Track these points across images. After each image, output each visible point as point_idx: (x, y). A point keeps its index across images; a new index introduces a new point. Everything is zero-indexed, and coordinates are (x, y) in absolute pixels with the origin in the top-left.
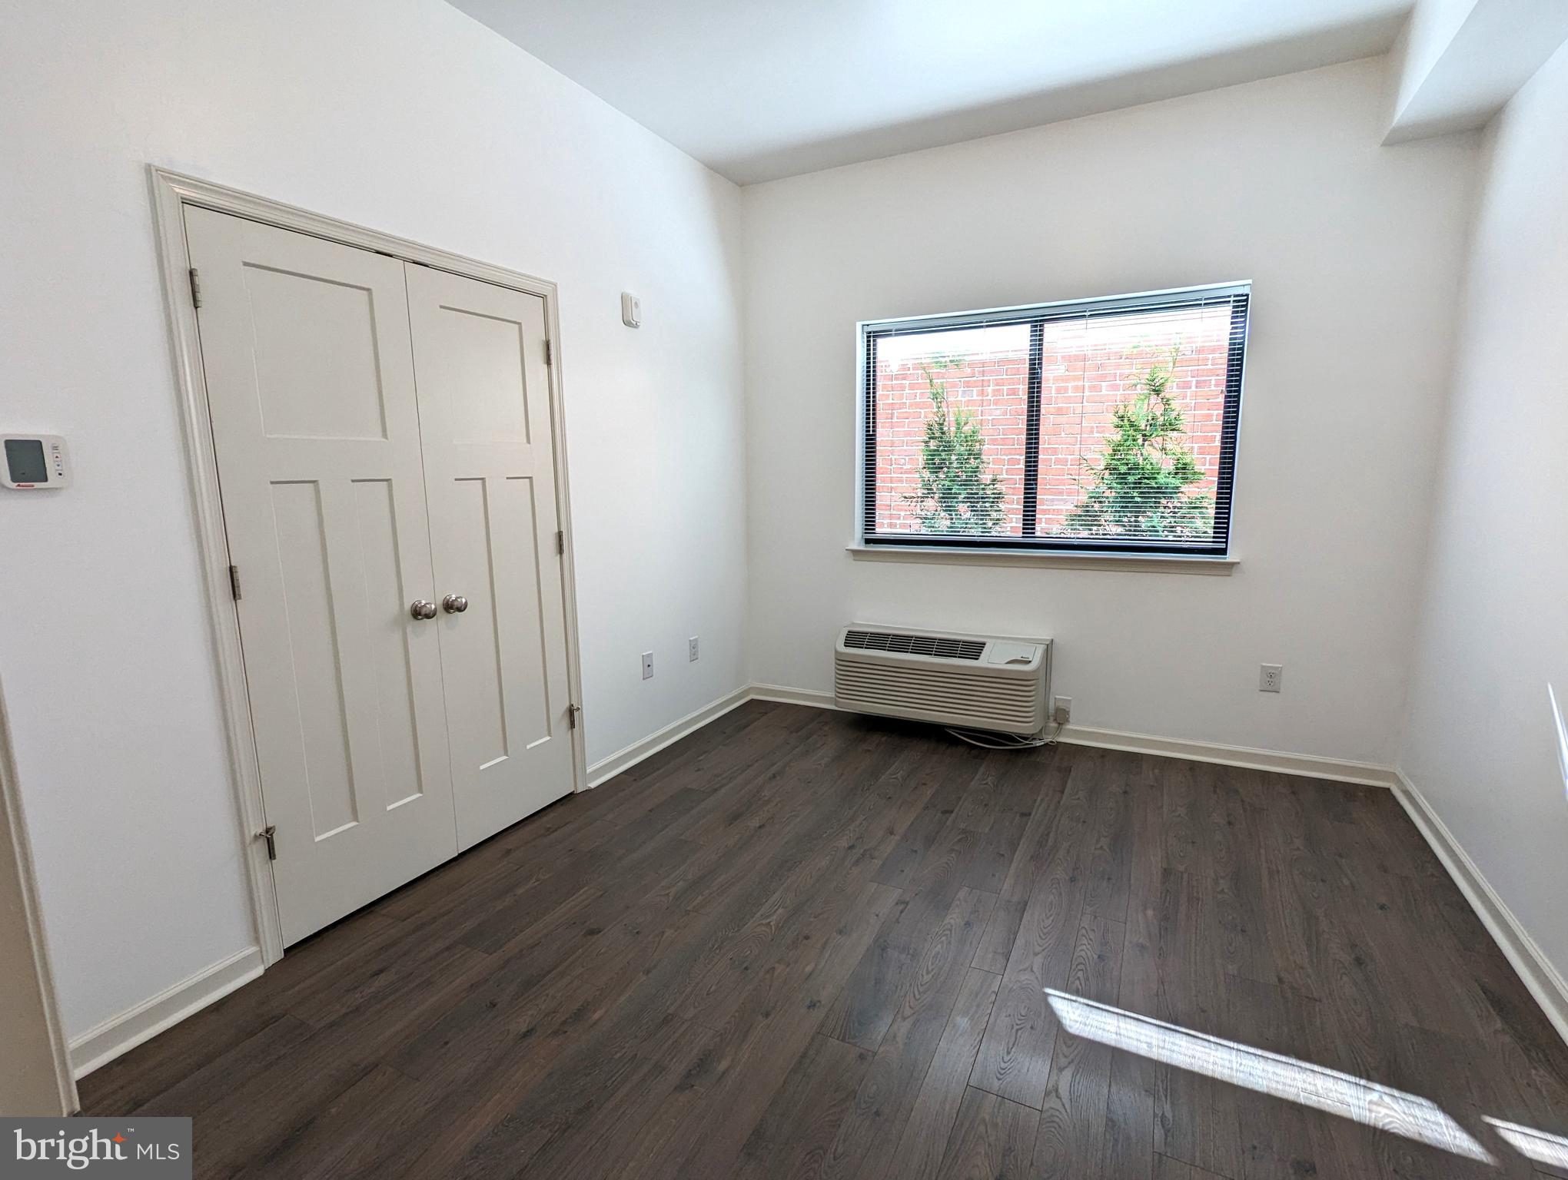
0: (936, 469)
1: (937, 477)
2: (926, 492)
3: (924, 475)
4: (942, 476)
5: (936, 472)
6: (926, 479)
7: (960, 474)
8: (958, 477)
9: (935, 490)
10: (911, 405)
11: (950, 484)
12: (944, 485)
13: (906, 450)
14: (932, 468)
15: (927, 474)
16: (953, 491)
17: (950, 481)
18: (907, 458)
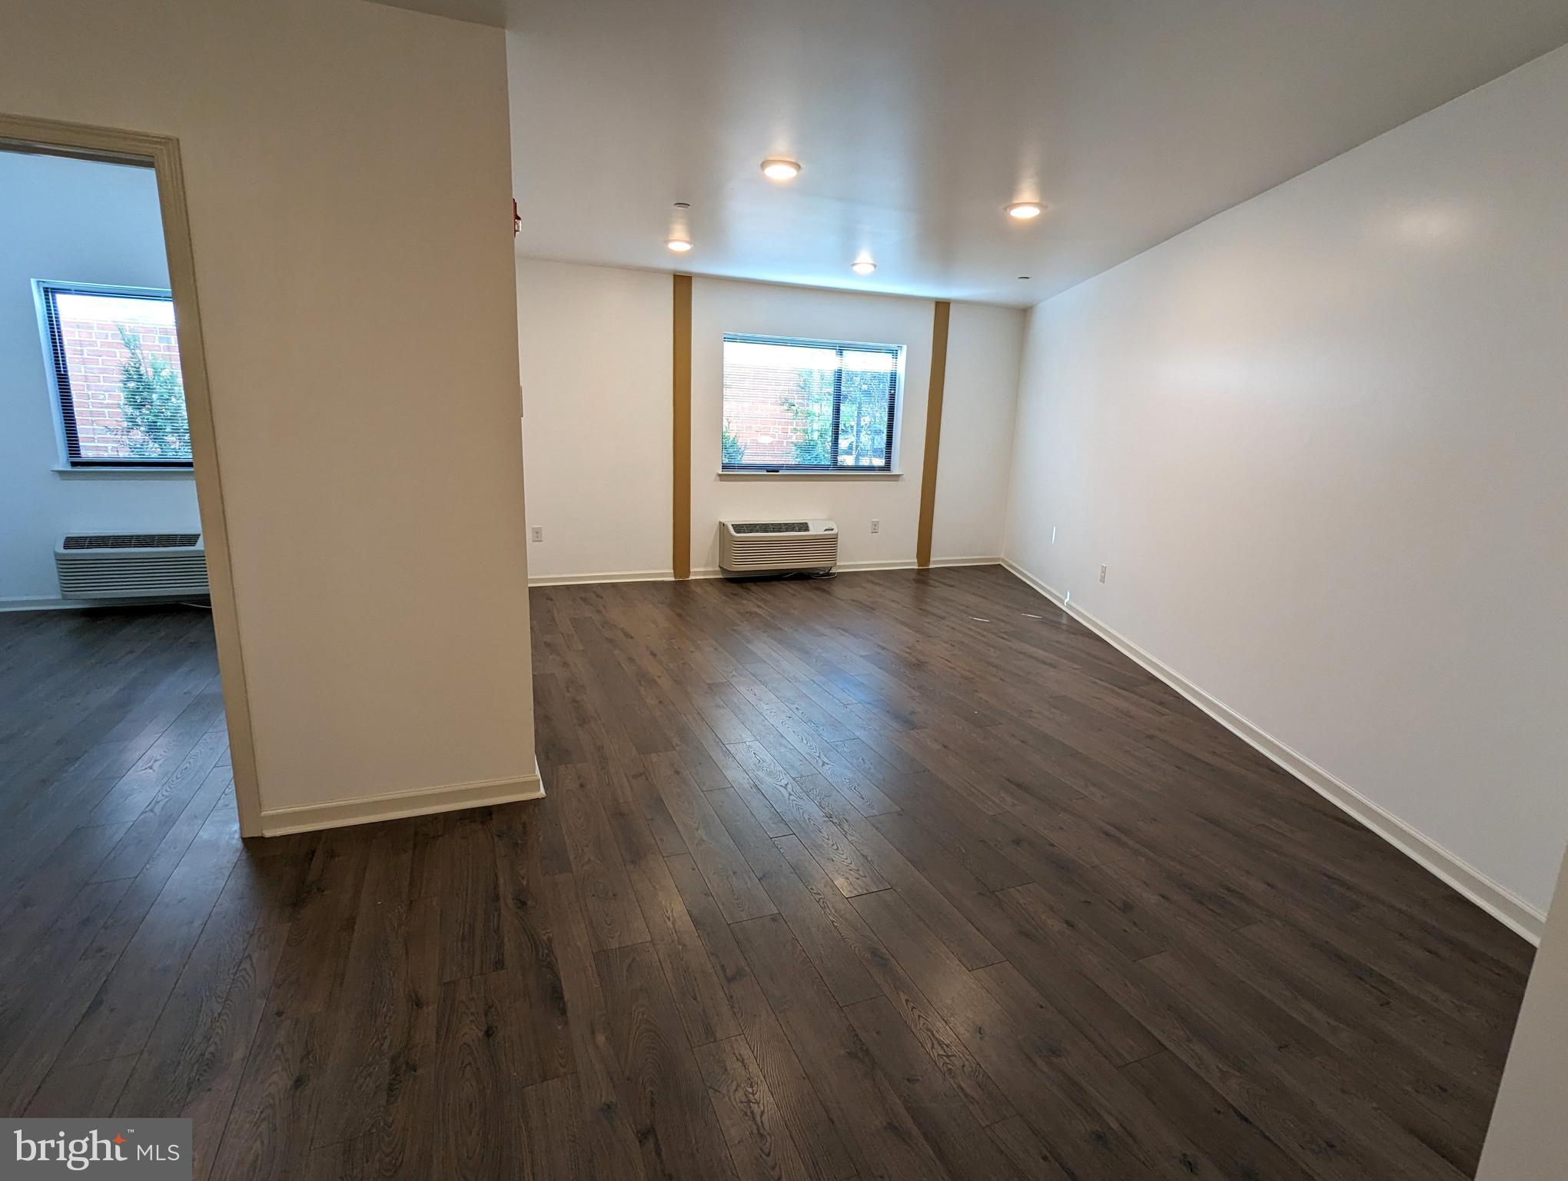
0: (139, 406)
1: (140, 412)
2: (130, 424)
3: (127, 411)
4: (144, 411)
5: (140, 409)
6: (129, 414)
7: (164, 410)
8: (163, 413)
9: (140, 423)
10: (103, 344)
11: (153, 418)
12: (148, 419)
13: (102, 386)
14: (134, 405)
15: (130, 410)
16: (158, 424)
17: (154, 416)
18: (107, 394)
